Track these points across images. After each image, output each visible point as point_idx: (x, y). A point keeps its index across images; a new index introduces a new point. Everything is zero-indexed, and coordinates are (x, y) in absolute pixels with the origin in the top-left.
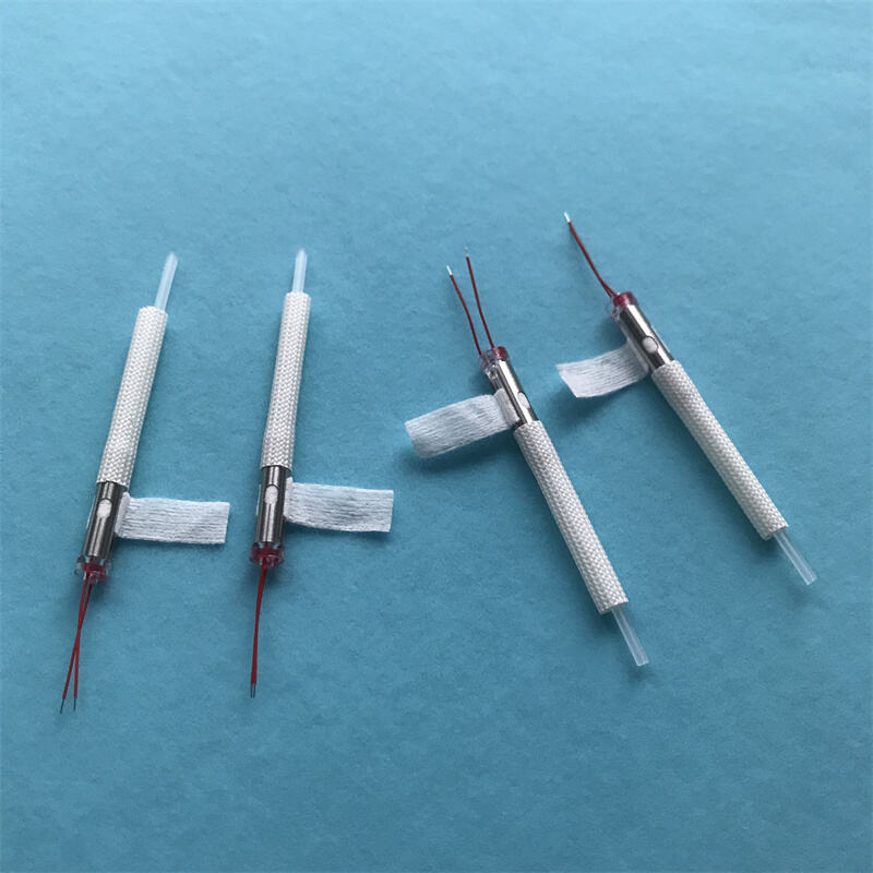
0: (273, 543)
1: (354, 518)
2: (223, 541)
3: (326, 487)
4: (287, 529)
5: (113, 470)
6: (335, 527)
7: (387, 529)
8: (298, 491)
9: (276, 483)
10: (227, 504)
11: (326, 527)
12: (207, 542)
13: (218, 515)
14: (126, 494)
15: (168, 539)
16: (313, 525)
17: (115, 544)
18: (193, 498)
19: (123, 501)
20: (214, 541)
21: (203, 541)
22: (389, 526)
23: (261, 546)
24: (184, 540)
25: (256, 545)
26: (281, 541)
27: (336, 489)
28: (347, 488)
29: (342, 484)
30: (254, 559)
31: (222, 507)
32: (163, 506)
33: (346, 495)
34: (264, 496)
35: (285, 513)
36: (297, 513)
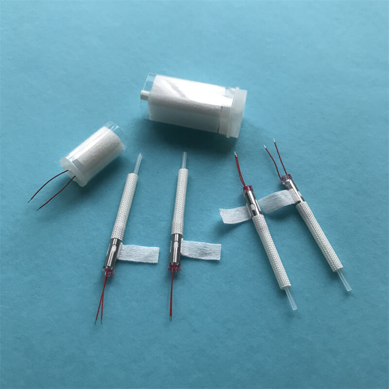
0: (176, 263)
1: (206, 254)
2: (157, 262)
3: (196, 242)
4: (182, 258)
5: (117, 234)
6: (199, 258)
7: (219, 259)
8: (185, 243)
9: (177, 240)
10: (158, 248)
11: (196, 257)
12: (152, 262)
13: (155, 252)
14: (122, 243)
15: (136, 261)
16: (191, 256)
17: (117, 262)
18: (145, 245)
19: (120, 246)
20: (154, 262)
21: (150, 262)
22: (220, 258)
23: (172, 264)
24: (142, 261)
25: (171, 264)
26: (180, 262)
27: (199, 243)
28: (203, 243)
29: (202, 242)
30: (170, 269)
31: (156, 249)
32: (135, 248)
33: (203, 246)
34: (173, 245)
35: (181, 252)
36: (185, 252)
